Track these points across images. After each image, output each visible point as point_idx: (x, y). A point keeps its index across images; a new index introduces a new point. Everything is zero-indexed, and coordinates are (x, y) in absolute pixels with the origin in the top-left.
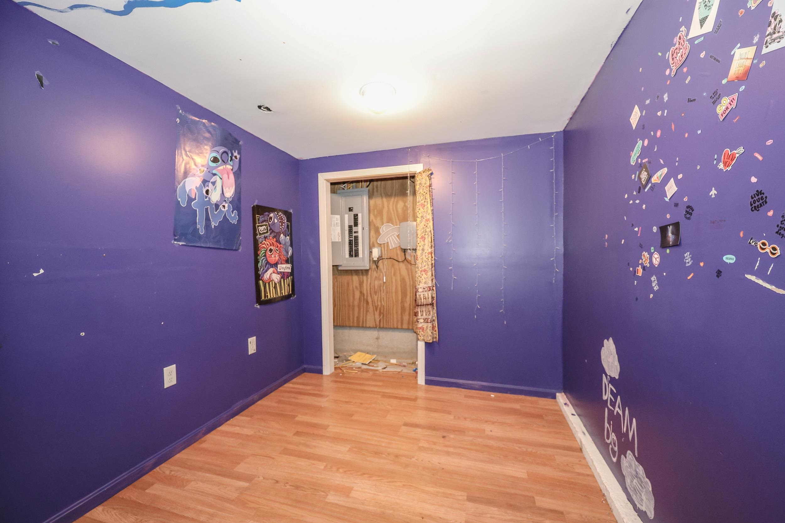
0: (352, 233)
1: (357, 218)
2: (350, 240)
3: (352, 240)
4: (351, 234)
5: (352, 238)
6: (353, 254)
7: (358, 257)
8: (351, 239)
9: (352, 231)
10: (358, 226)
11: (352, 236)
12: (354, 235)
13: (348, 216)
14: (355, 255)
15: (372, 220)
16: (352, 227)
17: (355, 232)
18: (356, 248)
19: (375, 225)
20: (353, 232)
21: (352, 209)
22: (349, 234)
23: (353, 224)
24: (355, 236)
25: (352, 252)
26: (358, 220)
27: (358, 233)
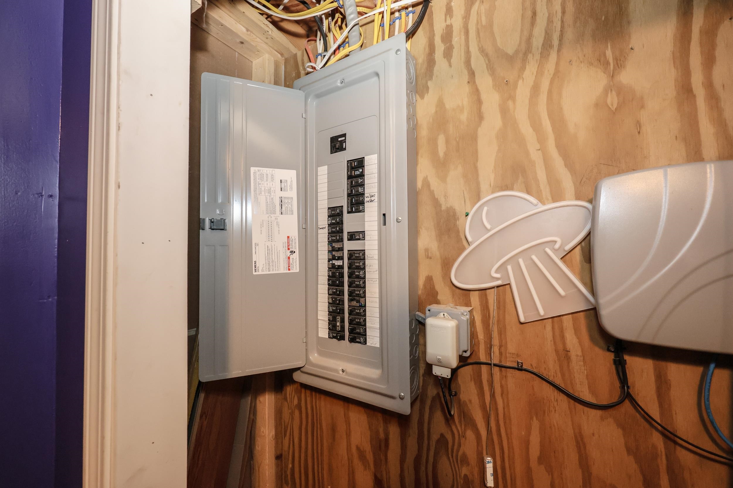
0: (341, 240)
1: (362, 175)
2: (333, 265)
3: (341, 267)
4: (338, 241)
5: (341, 258)
6: (343, 327)
7: (365, 343)
8: (338, 263)
9: (341, 231)
10: (363, 211)
11: (341, 249)
12: (348, 245)
13: (328, 170)
14: (351, 331)
15: (426, 183)
16: (341, 214)
17: (352, 237)
18: (354, 303)
19: (436, 203)
20: (345, 236)
21: (342, 142)
22: (330, 243)
23: (343, 202)
24: (351, 254)
25: (339, 318)
26: (362, 185)
27: (364, 238)
